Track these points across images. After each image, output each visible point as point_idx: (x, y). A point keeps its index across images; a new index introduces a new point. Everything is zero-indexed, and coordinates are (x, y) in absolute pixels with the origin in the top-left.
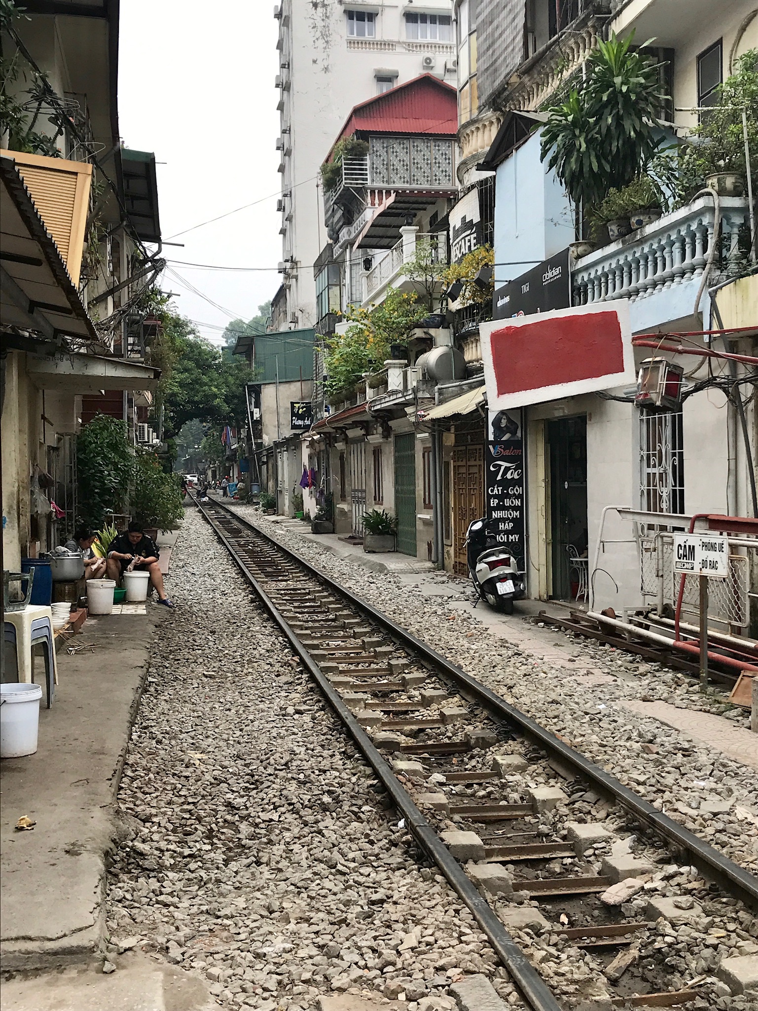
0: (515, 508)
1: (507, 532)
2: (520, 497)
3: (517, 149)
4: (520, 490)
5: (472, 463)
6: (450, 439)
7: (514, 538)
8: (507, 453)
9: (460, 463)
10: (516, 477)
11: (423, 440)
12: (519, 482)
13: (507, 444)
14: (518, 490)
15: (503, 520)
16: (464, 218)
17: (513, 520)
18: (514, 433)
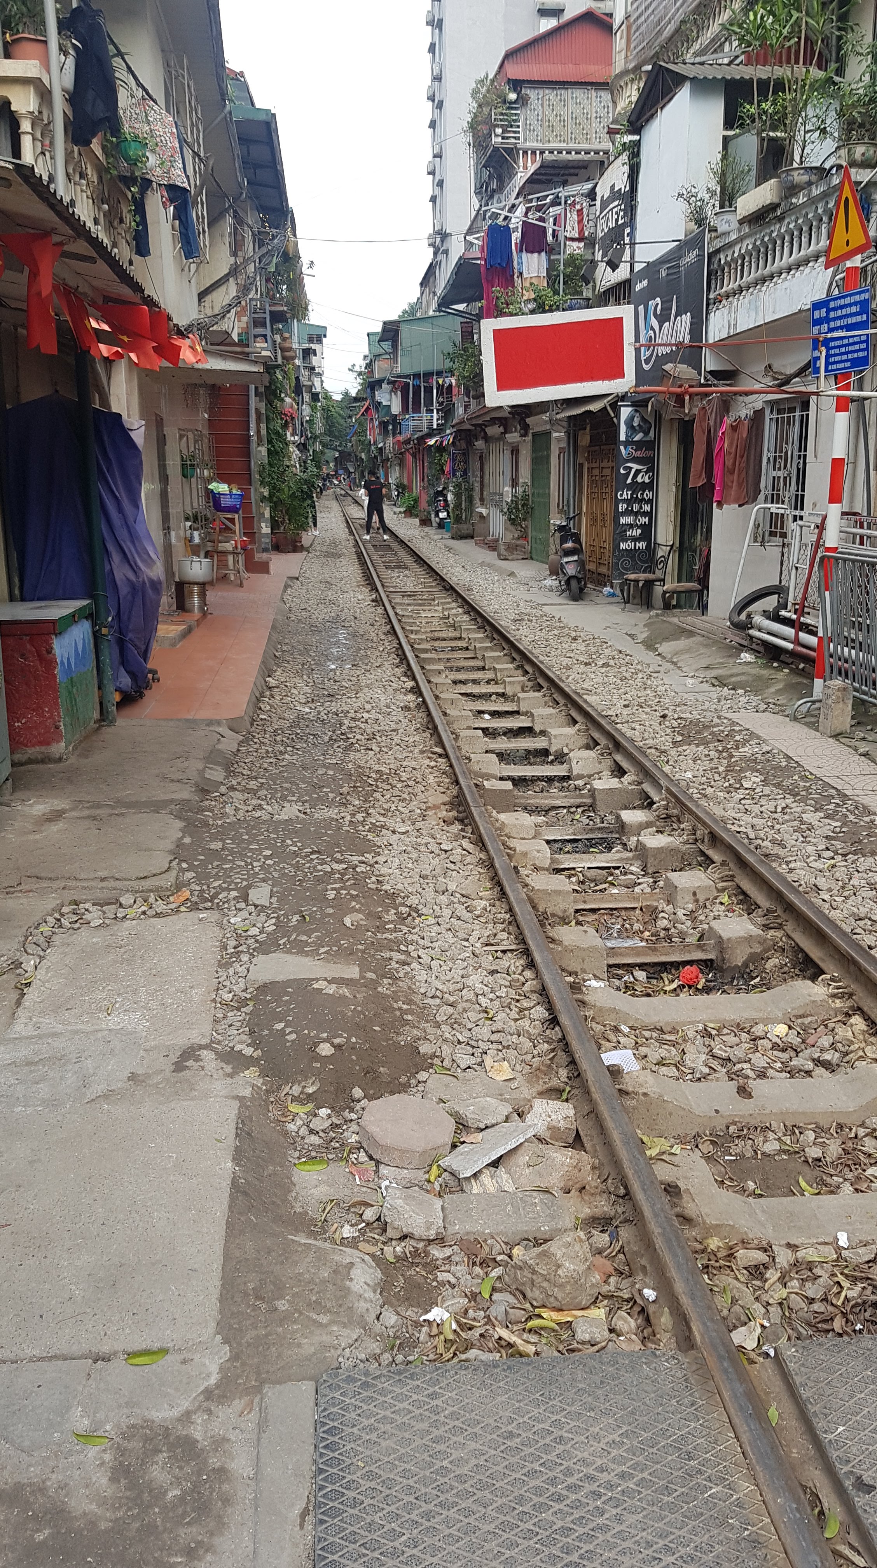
0: (645, 514)
1: (635, 540)
2: (650, 501)
3: (662, 108)
4: (650, 495)
5: (605, 464)
6: (585, 439)
7: (642, 545)
8: (638, 454)
9: (594, 465)
10: (647, 481)
11: (559, 440)
12: (650, 486)
14: (648, 495)
15: (631, 526)
16: (613, 186)
17: (642, 526)
18: (646, 433)
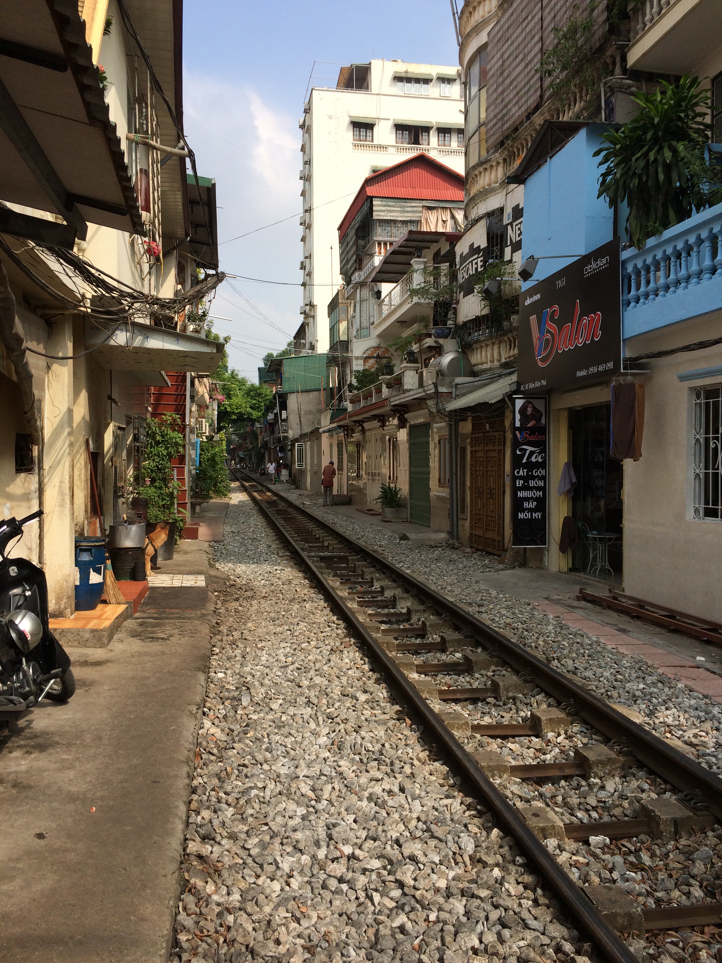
0: (538, 489)
1: (531, 510)
2: (543, 478)
3: (551, 158)
4: (543, 473)
5: (490, 447)
6: (466, 427)
7: (537, 515)
8: (532, 438)
9: (477, 448)
10: (540, 460)
11: (439, 429)
12: (543, 465)
13: (532, 431)
14: (540, 472)
15: (527, 499)
16: (472, 245)
17: (536, 499)
18: (539, 420)
